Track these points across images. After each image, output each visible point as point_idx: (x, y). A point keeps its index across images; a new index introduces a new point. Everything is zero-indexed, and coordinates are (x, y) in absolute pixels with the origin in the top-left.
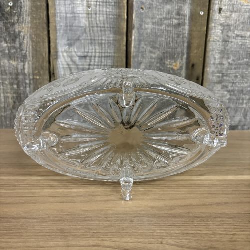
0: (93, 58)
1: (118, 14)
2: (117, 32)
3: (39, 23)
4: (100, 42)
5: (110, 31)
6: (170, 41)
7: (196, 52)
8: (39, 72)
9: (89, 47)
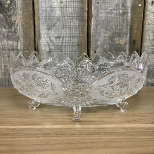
0: (65, 38)
1: (81, 7)
2: (81, 19)
3: (28, 15)
4: (69, 26)
5: (76, 19)
6: (118, 25)
7: (136, 32)
8: (28, 48)
9: (62, 30)
